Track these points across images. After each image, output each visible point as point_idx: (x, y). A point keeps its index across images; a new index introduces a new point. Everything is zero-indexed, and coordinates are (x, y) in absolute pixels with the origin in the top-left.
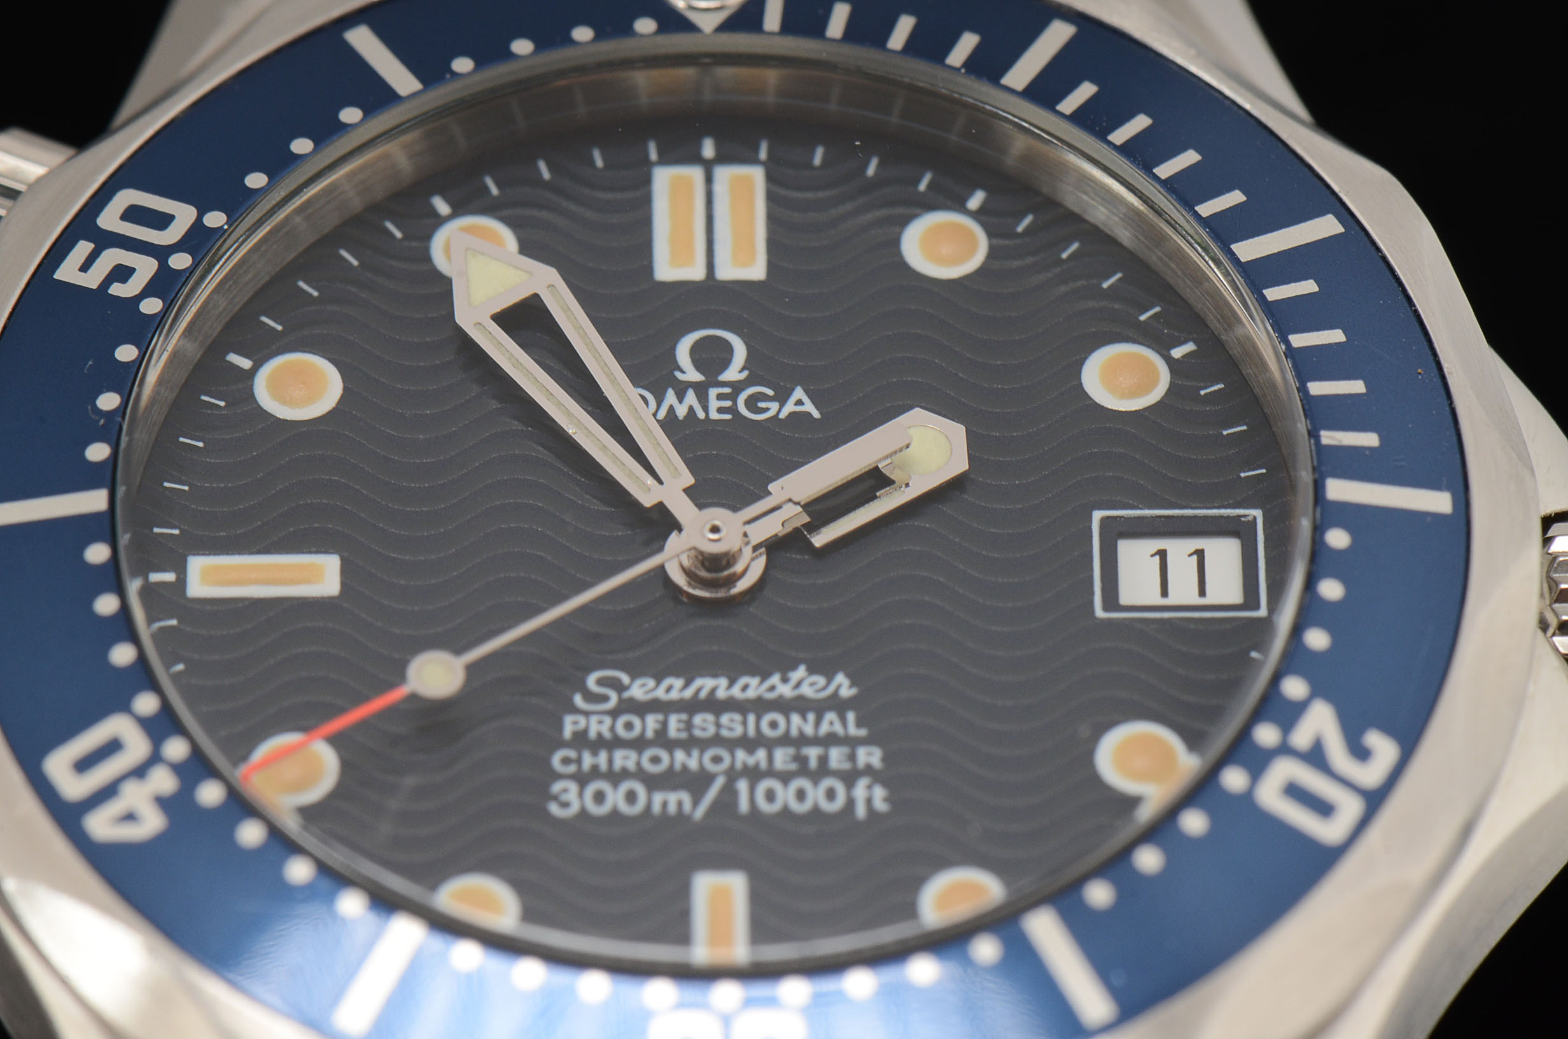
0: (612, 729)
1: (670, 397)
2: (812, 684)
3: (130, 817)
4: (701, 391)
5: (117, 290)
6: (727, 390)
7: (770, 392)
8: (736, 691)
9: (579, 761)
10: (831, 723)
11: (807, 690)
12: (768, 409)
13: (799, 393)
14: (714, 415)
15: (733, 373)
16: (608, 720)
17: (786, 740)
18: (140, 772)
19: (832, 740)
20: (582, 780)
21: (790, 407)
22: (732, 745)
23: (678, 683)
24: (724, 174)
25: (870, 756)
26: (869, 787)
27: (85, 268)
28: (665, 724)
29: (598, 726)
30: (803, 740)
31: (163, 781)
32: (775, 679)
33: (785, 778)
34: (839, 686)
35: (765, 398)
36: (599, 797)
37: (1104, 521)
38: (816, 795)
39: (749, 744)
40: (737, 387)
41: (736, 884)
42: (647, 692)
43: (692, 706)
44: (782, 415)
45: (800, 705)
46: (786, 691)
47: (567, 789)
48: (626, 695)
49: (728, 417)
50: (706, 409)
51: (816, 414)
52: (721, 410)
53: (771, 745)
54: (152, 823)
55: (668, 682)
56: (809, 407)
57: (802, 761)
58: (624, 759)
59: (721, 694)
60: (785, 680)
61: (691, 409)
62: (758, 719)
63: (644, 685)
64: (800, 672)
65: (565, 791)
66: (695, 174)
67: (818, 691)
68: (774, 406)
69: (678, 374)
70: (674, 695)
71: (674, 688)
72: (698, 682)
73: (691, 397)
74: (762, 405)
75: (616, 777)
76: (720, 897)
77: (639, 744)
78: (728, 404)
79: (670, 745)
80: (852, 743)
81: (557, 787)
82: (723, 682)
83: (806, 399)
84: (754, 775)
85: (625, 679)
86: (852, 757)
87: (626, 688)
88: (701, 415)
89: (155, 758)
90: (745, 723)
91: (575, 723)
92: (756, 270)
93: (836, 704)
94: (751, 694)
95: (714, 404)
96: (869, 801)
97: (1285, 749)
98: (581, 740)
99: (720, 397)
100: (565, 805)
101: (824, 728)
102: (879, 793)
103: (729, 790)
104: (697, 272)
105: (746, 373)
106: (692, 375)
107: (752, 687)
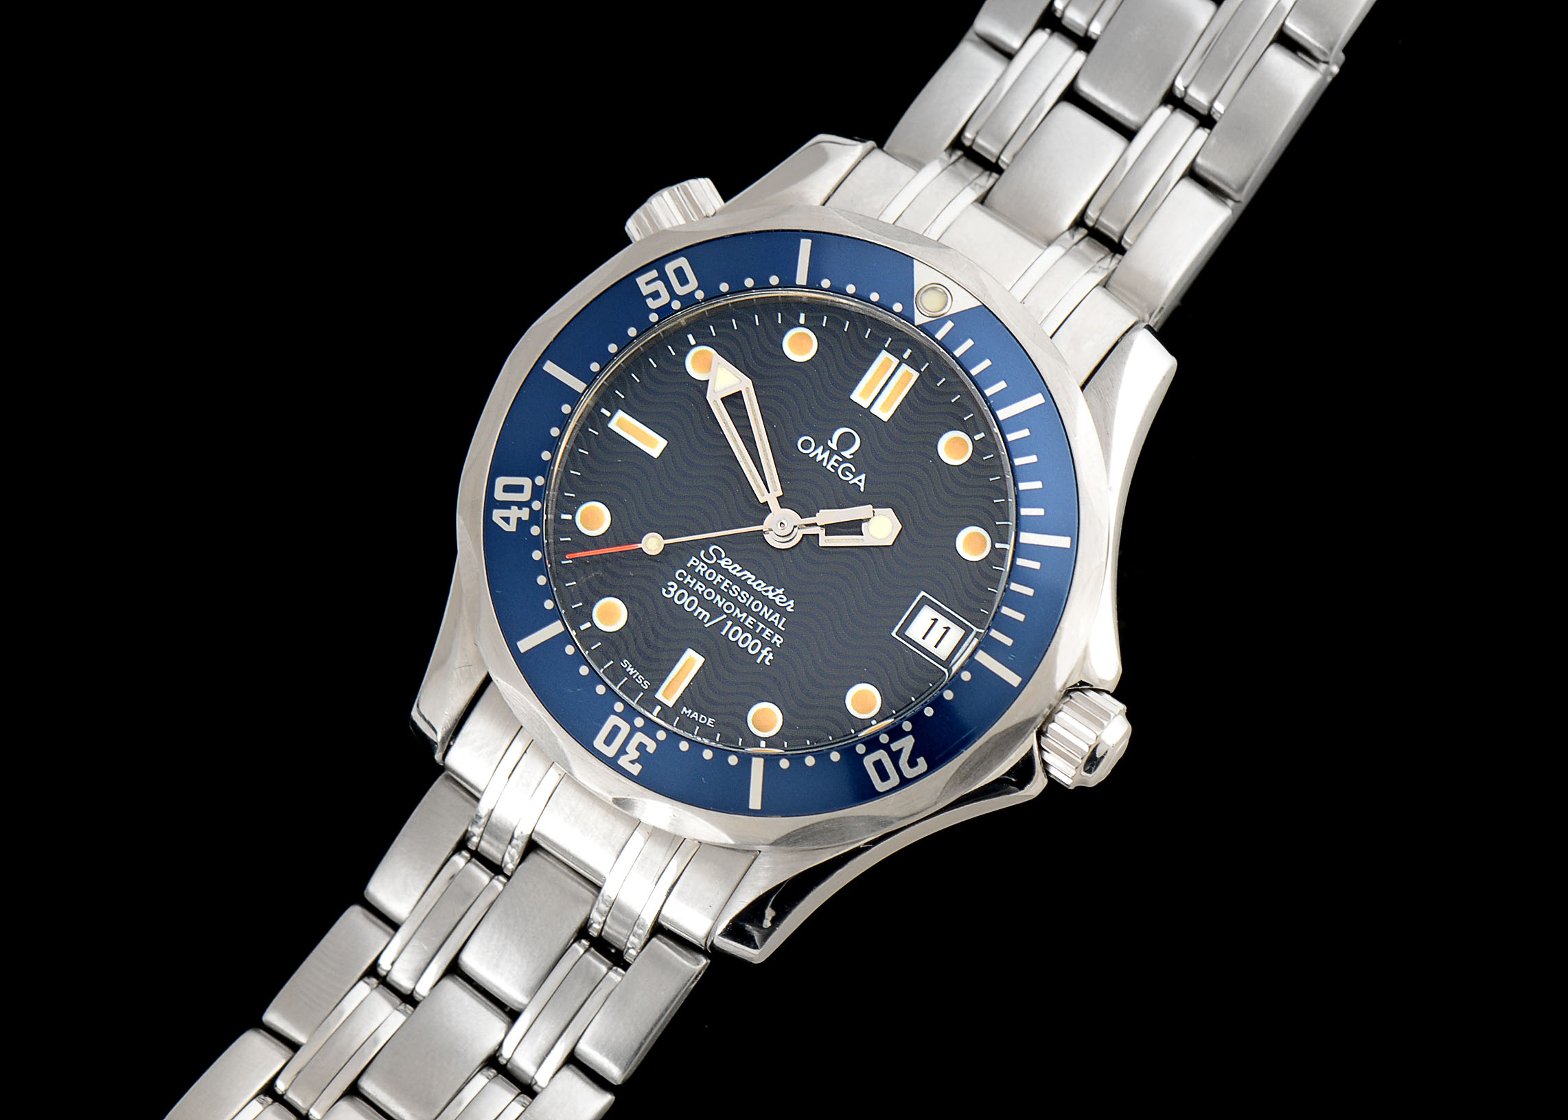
0: (704, 572)
1: (821, 449)
2: (780, 598)
3: (507, 520)
4: (833, 452)
5: (649, 301)
6: (841, 459)
7: (854, 470)
8: (754, 585)
9: (685, 578)
10: (775, 619)
11: (777, 600)
12: (848, 476)
13: (863, 477)
14: (829, 467)
15: (847, 454)
16: (706, 568)
17: (756, 615)
18: (520, 505)
19: (770, 625)
20: (681, 585)
21: (855, 481)
22: (738, 604)
23: (739, 568)
24: (904, 367)
25: (778, 640)
26: (768, 652)
27: (647, 283)
28: (723, 581)
29: (701, 568)
30: (762, 619)
31: (525, 514)
32: (771, 588)
33: (745, 629)
34: (790, 605)
35: (851, 472)
36: (681, 597)
37: (923, 596)
38: (750, 643)
39: (744, 608)
40: (845, 460)
41: (699, 660)
42: (726, 565)
43: (736, 580)
44: (851, 482)
45: (770, 604)
46: (770, 595)
47: (673, 587)
48: (719, 561)
49: (833, 471)
50: (828, 463)
51: (862, 490)
52: (832, 466)
53: (750, 612)
54: (511, 528)
55: (736, 565)
56: (862, 485)
57: (755, 626)
58: (700, 587)
59: (749, 582)
60: (773, 591)
61: (824, 458)
62: (753, 601)
63: (728, 561)
64: (781, 591)
65: (672, 586)
66: (896, 361)
67: (780, 602)
68: (851, 476)
69: (829, 441)
70: (734, 572)
71: (735, 569)
72: (746, 572)
73: (826, 454)
74: (847, 473)
75: (692, 592)
76: (690, 662)
77: (708, 584)
78: (837, 465)
79: (718, 590)
80: (776, 630)
81: (670, 584)
82: (753, 578)
83: (863, 481)
84: (737, 621)
85: (723, 555)
86: (772, 636)
87: (721, 559)
88: (824, 464)
89: (527, 504)
90: (748, 599)
91: (695, 561)
92: (885, 416)
93: (782, 611)
94: (759, 589)
95: (832, 462)
96: (765, 656)
97: (886, 747)
98: (692, 571)
99: (836, 461)
100: (667, 592)
101: (772, 619)
102: (770, 656)
103: (724, 623)
104: (865, 405)
105: (852, 456)
106: (834, 446)
107: (760, 586)
